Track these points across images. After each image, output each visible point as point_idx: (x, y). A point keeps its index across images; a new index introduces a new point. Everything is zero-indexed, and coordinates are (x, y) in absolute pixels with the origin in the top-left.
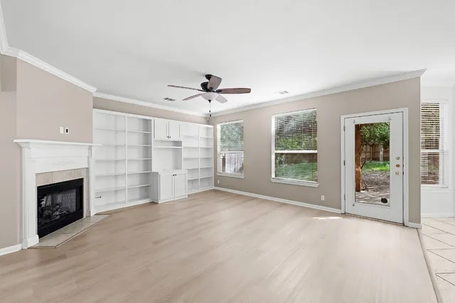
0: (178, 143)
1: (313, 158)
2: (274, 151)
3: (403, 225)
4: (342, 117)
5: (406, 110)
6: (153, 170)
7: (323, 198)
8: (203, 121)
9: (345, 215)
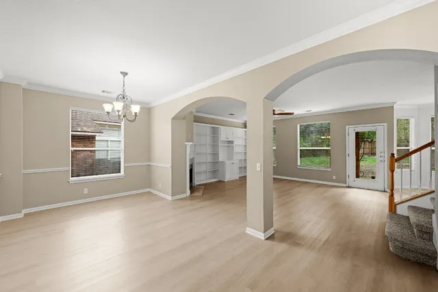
0: (231, 142)
1: (327, 153)
2: (299, 148)
3: (385, 191)
4: (347, 127)
5: (386, 124)
6: (220, 160)
7: (334, 177)
8: (242, 125)
9: (349, 187)
